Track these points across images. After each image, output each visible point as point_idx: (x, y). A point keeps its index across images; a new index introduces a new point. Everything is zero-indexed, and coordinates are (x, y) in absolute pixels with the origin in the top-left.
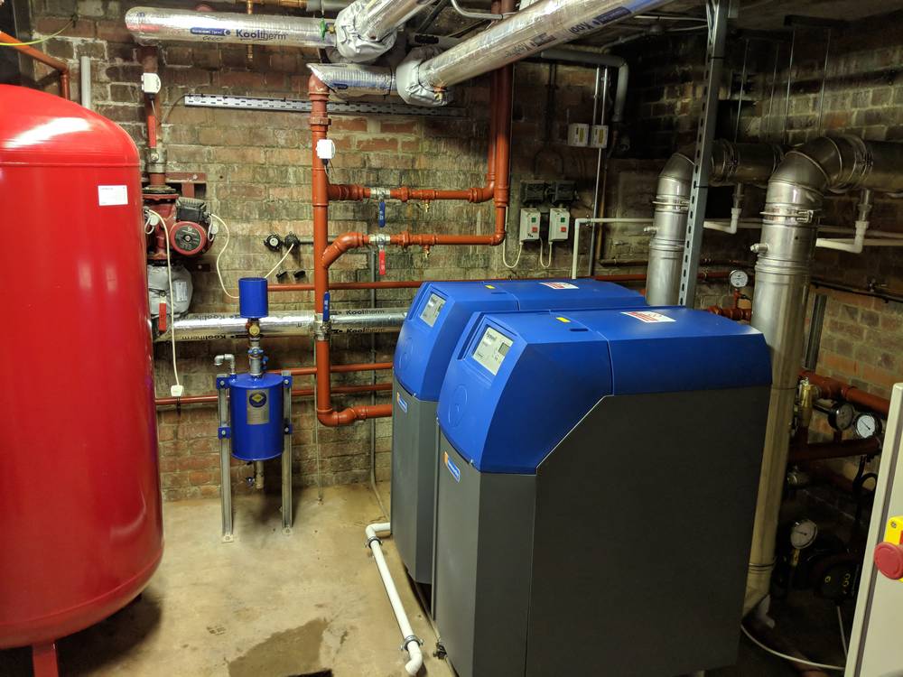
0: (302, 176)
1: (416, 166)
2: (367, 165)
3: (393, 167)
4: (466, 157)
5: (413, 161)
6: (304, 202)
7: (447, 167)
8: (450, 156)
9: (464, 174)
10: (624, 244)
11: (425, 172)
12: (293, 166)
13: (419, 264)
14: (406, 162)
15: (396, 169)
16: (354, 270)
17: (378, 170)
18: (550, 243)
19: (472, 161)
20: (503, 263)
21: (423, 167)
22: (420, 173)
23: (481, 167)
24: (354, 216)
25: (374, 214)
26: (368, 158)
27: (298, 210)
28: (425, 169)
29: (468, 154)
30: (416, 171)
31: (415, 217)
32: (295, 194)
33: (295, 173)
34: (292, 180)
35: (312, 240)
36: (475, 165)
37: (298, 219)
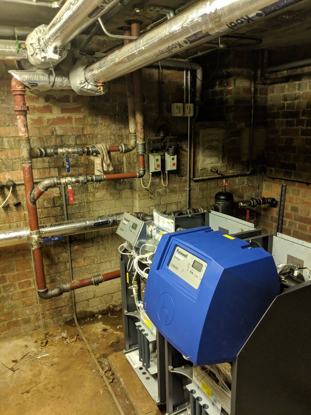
0: (13, 143)
1: (85, 132)
2: (55, 134)
3: (71, 134)
4: (114, 126)
5: (83, 129)
6: (16, 159)
7: (103, 132)
8: (105, 125)
9: (114, 135)
10: (204, 169)
11: (91, 136)
12: (7, 137)
13: (92, 190)
14: (79, 130)
15: (72, 135)
16: (52, 198)
17: (62, 136)
18: (167, 172)
19: (118, 127)
20: (141, 186)
21: (89, 133)
22: (88, 136)
23: (123, 131)
24: (49, 165)
25: (62, 163)
26: (55, 129)
27: (13, 164)
28: (90, 134)
29: (115, 124)
30: (85, 135)
31: (87, 163)
32: (10, 155)
33: (8, 141)
34: (6, 146)
35: (23, 182)
36: (120, 130)
37: (13, 170)
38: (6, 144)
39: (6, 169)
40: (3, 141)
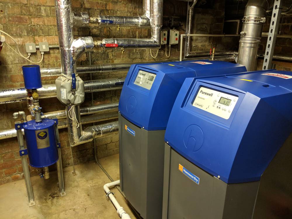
0: (49, 12)
5: (106, 5)
6: (51, 26)
10: (196, 46)
12: (44, 6)
13: (112, 57)
14: (103, 6)
15: (97, 9)
16: (80, 62)
17: (89, 9)
18: (170, 46)
20: (151, 56)
22: (109, 12)
23: (137, 10)
26: (83, 3)
27: (49, 30)
28: (112, 10)
29: (131, 3)
30: (107, 10)
31: (108, 34)
32: (46, 22)
33: (45, 10)
38: (43, 12)
39: (43, 33)
40: (40, 9)
